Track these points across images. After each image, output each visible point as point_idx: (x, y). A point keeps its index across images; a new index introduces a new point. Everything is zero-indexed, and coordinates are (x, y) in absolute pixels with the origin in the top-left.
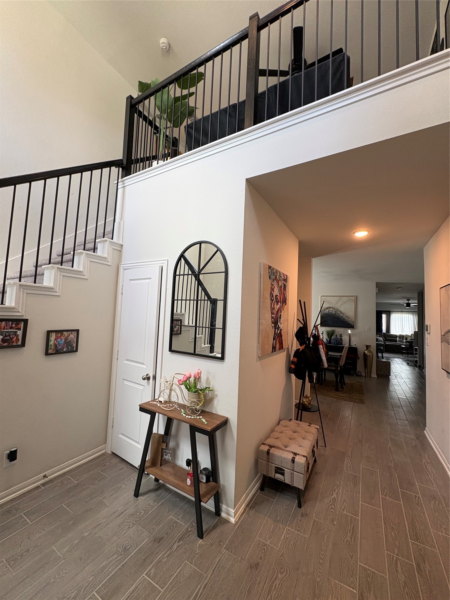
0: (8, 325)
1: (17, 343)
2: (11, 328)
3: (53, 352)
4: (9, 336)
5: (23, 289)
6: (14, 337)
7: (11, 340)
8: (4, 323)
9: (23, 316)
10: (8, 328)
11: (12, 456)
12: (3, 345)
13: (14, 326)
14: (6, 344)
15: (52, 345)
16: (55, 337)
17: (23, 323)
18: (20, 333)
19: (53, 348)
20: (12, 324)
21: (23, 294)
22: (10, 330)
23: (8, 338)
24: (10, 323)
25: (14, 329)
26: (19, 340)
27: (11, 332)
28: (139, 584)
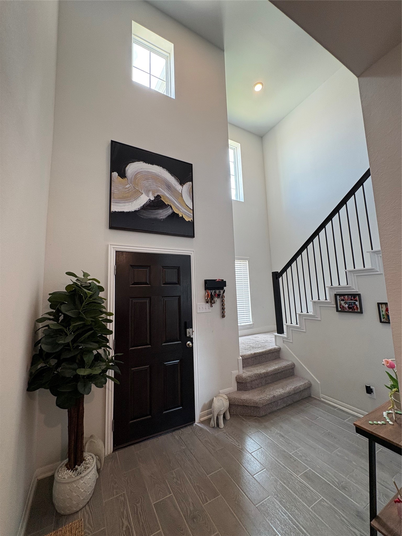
0: (349, 298)
1: (357, 310)
2: (351, 300)
3: (387, 321)
4: (351, 305)
5: (353, 273)
6: (354, 306)
7: (354, 308)
8: (346, 296)
9: (357, 292)
10: (350, 300)
11: (369, 390)
12: (349, 310)
13: (353, 298)
14: (351, 310)
15: (385, 315)
16: (385, 309)
17: (357, 296)
18: (357, 303)
19: (386, 317)
20: (351, 298)
21: (354, 277)
22: (351, 301)
23: (351, 306)
24: (350, 296)
25: (353, 300)
26: (358, 308)
27: (352, 302)
28: (314, 493)
